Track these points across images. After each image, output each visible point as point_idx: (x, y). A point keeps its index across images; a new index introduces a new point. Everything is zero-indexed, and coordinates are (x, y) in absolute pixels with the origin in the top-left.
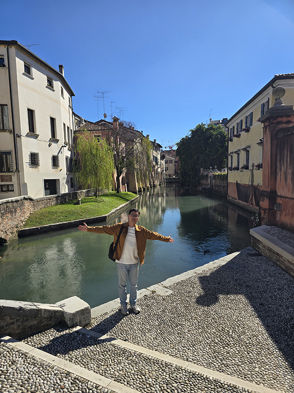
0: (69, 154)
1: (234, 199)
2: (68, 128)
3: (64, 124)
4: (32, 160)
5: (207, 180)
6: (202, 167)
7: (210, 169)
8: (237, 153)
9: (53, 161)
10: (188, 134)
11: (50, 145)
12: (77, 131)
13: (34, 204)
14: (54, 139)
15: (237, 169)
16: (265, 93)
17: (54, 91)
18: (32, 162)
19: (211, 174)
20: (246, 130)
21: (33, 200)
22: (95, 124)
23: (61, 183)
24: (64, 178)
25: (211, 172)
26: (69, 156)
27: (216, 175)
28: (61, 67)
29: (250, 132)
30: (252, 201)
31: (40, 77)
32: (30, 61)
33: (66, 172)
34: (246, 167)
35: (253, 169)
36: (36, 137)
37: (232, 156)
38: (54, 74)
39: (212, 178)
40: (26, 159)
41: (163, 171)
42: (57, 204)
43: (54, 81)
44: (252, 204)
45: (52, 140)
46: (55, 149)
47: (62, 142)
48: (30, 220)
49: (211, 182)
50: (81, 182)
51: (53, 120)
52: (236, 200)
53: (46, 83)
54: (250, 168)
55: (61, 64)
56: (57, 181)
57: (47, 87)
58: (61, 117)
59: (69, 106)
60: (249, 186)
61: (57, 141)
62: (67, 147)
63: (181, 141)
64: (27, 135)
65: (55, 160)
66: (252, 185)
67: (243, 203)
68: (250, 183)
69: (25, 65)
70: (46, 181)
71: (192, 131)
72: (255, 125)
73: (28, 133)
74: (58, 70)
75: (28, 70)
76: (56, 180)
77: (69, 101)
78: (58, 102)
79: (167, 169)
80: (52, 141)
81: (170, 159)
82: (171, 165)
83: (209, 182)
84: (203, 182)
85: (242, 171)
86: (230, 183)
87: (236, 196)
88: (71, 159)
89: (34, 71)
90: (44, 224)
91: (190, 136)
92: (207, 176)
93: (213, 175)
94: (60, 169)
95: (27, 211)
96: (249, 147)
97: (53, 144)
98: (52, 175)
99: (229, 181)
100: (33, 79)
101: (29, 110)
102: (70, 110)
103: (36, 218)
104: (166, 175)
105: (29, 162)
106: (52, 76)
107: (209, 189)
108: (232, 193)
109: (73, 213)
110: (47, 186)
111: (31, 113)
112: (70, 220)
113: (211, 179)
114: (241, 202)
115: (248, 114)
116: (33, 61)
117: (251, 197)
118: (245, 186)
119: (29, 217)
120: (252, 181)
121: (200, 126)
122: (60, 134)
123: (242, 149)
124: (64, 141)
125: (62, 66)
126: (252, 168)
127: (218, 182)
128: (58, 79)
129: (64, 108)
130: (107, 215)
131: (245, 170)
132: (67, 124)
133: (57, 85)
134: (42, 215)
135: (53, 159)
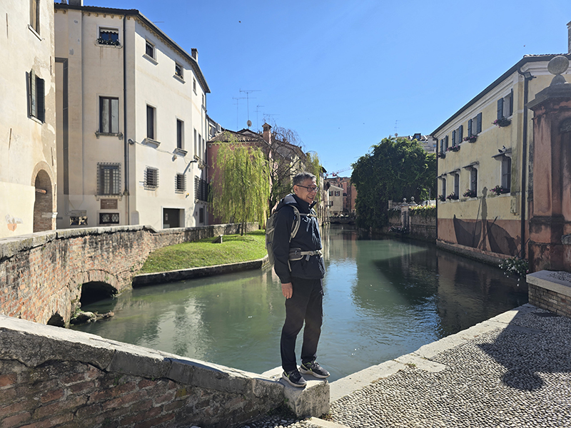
0: (199, 173)
1: (450, 243)
2: (200, 136)
3: (195, 131)
4: (148, 179)
5: (399, 217)
6: (390, 199)
7: (403, 201)
8: (455, 174)
9: (178, 181)
10: (370, 151)
11: (174, 159)
12: (210, 142)
13: (156, 239)
14: (180, 150)
15: (455, 197)
16: (506, 82)
17: (184, 82)
18: (148, 181)
19: (405, 209)
20: (471, 140)
21: (155, 232)
22: (236, 133)
23: (187, 214)
24: (191, 208)
25: (405, 205)
26: (200, 177)
27: (414, 211)
28: (194, 51)
29: (478, 142)
30: (485, 245)
31: (165, 61)
32: (154, 40)
33: (194, 199)
34: (472, 194)
35: (484, 197)
36: (156, 145)
37: (444, 180)
38: (186, 60)
39: (407, 215)
40: (140, 177)
41: (327, 206)
42: (186, 242)
43: (184, 69)
44: (485, 249)
45: (177, 151)
46: (180, 164)
47: (190, 156)
48: (150, 262)
49: (405, 221)
50: (220, 212)
51: (180, 123)
52: (454, 245)
53: (174, 72)
54: (480, 194)
55: (194, 48)
56: (181, 211)
57: (174, 77)
58: (191, 120)
59: (203, 106)
60: (477, 223)
61: (184, 153)
62: (198, 163)
63: (358, 161)
64: (144, 143)
65: (180, 181)
66: (484, 220)
67: (467, 248)
68: (480, 218)
69: (147, 45)
70: (165, 210)
71: (375, 147)
72: (486, 131)
73: (145, 139)
74: (190, 55)
75: (150, 51)
76: (179, 209)
77: (203, 99)
78: (189, 99)
79: (332, 204)
80: (177, 153)
81: (337, 189)
82: (337, 198)
83: (402, 220)
84: (393, 220)
85: (465, 200)
86: (442, 219)
87: (454, 239)
88: (202, 180)
89: (158, 53)
90: (171, 269)
91: (372, 155)
92: (399, 211)
93: (409, 209)
94: (186, 193)
95: (146, 249)
96: (477, 163)
97: (179, 158)
98: (175, 202)
99: (438, 217)
100: (156, 64)
101: (148, 107)
102: (204, 112)
103: (158, 259)
104: (331, 212)
105: (143, 180)
106: (182, 62)
107: (403, 231)
108: (446, 235)
109: (212, 255)
110: (167, 219)
111: (151, 111)
112: (209, 265)
113: (405, 217)
114: (462, 247)
115: (472, 116)
116: (158, 39)
117: (482, 239)
118: (469, 223)
119: (149, 257)
120: (484, 213)
121: (387, 140)
122: (189, 144)
123: (465, 167)
124: (193, 154)
125: (196, 50)
126: (483, 195)
127: (418, 220)
128: (191, 67)
129: (196, 107)
130: (262, 259)
131: (470, 199)
132: (199, 131)
133: (189, 74)
134: (167, 254)
135: (178, 179)
